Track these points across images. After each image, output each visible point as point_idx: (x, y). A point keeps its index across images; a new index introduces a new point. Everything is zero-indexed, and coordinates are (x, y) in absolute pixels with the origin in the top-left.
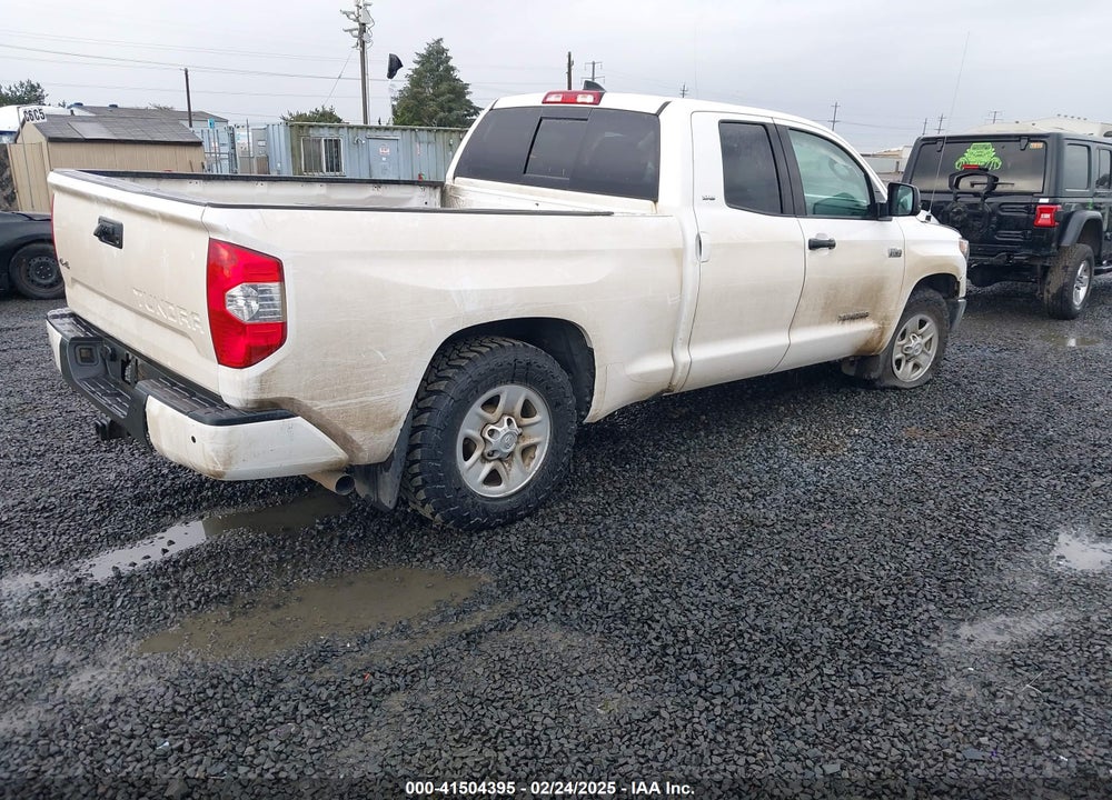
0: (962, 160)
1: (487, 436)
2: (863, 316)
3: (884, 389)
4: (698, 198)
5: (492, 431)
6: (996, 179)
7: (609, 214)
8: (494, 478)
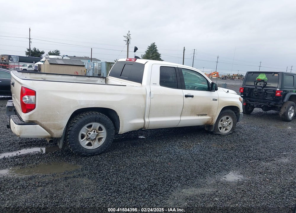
0: (258, 78)
1: (88, 134)
2: (206, 115)
3: (216, 134)
4: (152, 83)
5: (90, 133)
6: (266, 83)
7: (126, 86)
8: (89, 144)
